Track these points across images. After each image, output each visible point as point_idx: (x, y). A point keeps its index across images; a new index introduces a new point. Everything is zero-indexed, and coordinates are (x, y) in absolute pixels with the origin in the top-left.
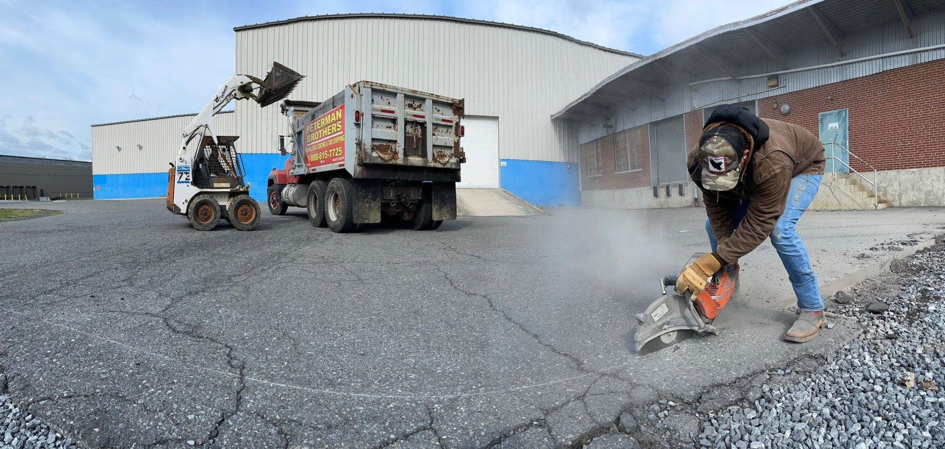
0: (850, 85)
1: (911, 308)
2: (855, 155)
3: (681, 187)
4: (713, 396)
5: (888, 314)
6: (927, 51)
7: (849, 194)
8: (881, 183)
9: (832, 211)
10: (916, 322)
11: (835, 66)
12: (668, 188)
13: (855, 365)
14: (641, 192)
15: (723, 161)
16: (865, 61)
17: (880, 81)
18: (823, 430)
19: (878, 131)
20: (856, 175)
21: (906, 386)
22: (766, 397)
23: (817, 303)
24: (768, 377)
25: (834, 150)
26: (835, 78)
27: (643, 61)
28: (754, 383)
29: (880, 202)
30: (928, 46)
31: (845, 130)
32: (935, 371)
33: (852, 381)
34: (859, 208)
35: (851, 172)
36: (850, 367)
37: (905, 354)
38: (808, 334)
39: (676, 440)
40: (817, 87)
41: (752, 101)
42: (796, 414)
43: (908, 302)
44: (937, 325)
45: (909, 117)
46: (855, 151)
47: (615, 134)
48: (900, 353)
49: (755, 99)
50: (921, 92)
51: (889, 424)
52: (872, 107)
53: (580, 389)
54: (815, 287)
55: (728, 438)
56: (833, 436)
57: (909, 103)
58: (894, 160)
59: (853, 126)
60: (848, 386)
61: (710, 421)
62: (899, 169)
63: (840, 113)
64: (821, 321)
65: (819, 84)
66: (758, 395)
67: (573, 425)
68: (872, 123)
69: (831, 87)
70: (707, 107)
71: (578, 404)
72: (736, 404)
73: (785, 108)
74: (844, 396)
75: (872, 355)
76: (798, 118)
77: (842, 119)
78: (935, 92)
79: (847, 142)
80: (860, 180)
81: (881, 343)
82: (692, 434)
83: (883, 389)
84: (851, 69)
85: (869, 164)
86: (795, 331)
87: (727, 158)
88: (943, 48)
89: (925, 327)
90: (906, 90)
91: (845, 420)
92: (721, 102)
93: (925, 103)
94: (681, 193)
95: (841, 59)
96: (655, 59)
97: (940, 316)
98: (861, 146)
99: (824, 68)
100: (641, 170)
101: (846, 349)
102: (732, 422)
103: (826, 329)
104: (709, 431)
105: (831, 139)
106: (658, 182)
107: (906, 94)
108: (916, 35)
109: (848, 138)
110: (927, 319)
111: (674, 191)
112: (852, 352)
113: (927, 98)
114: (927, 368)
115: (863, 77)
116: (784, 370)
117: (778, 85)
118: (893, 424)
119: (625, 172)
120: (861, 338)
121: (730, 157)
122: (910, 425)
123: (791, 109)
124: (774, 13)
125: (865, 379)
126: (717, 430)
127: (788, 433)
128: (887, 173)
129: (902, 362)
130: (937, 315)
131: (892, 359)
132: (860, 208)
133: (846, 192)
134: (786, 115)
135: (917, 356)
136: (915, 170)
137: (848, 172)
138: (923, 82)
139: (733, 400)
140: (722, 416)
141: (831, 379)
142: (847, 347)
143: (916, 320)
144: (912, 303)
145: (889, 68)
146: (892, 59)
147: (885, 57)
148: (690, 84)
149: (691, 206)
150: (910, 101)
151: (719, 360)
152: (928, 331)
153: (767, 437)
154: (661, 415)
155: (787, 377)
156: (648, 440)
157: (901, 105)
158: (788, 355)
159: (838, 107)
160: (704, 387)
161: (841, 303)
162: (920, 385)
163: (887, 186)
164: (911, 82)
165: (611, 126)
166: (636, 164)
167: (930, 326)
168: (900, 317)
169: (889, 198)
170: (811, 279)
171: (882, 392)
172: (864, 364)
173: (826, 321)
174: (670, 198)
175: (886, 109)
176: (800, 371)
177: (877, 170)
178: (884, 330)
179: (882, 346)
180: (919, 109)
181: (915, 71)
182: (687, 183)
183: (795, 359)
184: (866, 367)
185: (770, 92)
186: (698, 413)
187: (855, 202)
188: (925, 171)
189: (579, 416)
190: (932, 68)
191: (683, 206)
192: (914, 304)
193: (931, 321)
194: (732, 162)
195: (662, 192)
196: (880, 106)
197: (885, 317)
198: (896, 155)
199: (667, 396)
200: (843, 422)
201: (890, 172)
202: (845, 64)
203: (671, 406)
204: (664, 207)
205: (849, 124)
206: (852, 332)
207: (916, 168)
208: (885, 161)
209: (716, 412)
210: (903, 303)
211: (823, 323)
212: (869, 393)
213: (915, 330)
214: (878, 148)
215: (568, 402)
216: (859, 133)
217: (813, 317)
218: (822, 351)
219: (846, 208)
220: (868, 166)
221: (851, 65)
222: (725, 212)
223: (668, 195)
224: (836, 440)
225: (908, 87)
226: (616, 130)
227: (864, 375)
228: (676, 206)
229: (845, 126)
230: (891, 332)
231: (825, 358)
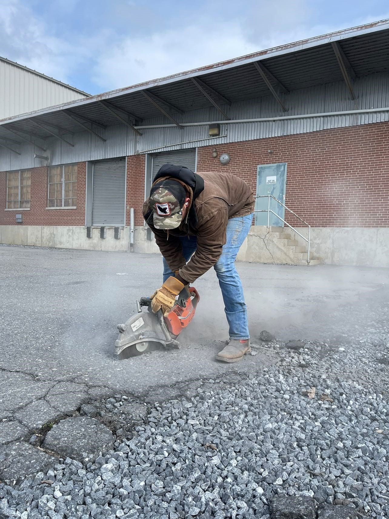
0: (290, 140)
1: (324, 348)
2: (291, 210)
3: (116, 230)
4: (158, 392)
5: (304, 351)
6: (367, 113)
7: (283, 248)
8: (315, 239)
9: (265, 264)
10: (326, 358)
11: (277, 120)
12: (102, 230)
13: (271, 381)
14: (73, 230)
15: (167, 207)
16: (306, 118)
17: (319, 139)
18: (242, 416)
19: (315, 187)
20: (291, 230)
21: (308, 396)
22: (200, 396)
23: (245, 332)
24: (202, 383)
25: (271, 203)
26: (277, 133)
27: (87, 99)
28: (190, 386)
29: (312, 258)
30: (369, 109)
31: (283, 184)
32: (333, 390)
33: (267, 391)
34: (291, 263)
35: (286, 226)
36: (266, 382)
37: (312, 378)
38: (235, 357)
39: (130, 419)
40: (257, 140)
41: (193, 148)
42: (223, 407)
43: (323, 343)
44: (342, 361)
45: (346, 177)
46: (291, 205)
47: (50, 168)
48: (308, 377)
49: (196, 146)
50: (359, 152)
51: (291, 416)
52: (311, 164)
53: (40, 393)
54: (244, 318)
55: (170, 419)
56: (249, 419)
57: (346, 163)
58: (329, 218)
59: (290, 180)
60: (264, 394)
61: (156, 408)
62: (334, 226)
63: (278, 167)
64: (246, 349)
65: (260, 137)
66: (194, 394)
67: (40, 415)
68: (309, 179)
69: (272, 141)
70: (151, 152)
71: (41, 402)
72: (176, 398)
73: (225, 157)
74: (260, 399)
75: (286, 377)
76: (237, 168)
77: (280, 173)
78: (373, 154)
79: (284, 196)
80: (295, 235)
81: (294, 369)
82: (141, 415)
83: (290, 398)
84: (292, 125)
85: (304, 220)
86: (225, 354)
87: (170, 204)
88: (387, 111)
89: (333, 362)
90: (345, 149)
91: (259, 412)
92: (165, 148)
93: (362, 164)
94: (116, 237)
95: (283, 114)
96: (100, 99)
97: (347, 355)
98: (298, 201)
99: (265, 121)
100: (75, 208)
101: (264, 371)
102: (173, 409)
103: (250, 356)
104: (154, 413)
105: (268, 192)
106: (92, 223)
107: (345, 154)
108: (358, 97)
109: (285, 192)
110: (335, 356)
111: (109, 234)
112: (269, 372)
113: (365, 159)
114: (328, 387)
115: (304, 134)
116: (215, 380)
117: (219, 135)
118: (294, 416)
119: (58, 208)
120: (278, 364)
121: (173, 204)
122: (306, 418)
123: (231, 159)
124: (220, 65)
125: (278, 390)
126: (161, 414)
127: (216, 417)
128: (321, 230)
129: (308, 382)
130: (345, 354)
131: (301, 381)
132: (293, 263)
133: (280, 247)
134: (225, 164)
135: (321, 381)
137: (283, 226)
138: (362, 143)
139: (174, 395)
140: (165, 405)
141: (251, 389)
142: (266, 369)
143: (326, 357)
144: (326, 344)
146: (333, 118)
147: (327, 116)
148: (136, 128)
149: (126, 252)
150: (348, 160)
151: (162, 370)
152: (334, 365)
153: (201, 418)
154: (117, 405)
155: (216, 385)
156: (107, 421)
157: (339, 164)
158: (218, 370)
159: (277, 161)
160: (151, 387)
161: (265, 341)
162: (320, 397)
163: (321, 243)
164: (350, 142)
165: (46, 158)
166: (70, 201)
167: (337, 361)
168: (313, 353)
169: (322, 255)
170: (242, 310)
171: (289, 400)
172: (278, 382)
173: (250, 350)
174: (104, 240)
175: (324, 167)
176: (227, 382)
177: (311, 226)
178: (298, 361)
179: (294, 372)
180: (356, 169)
181: (355, 132)
182: (123, 227)
183: (223, 374)
184: (279, 384)
185: (210, 141)
186: (146, 403)
187: (288, 256)
188: (359, 231)
189: (44, 409)
190: (371, 130)
191: (117, 250)
192: (327, 345)
193: (339, 357)
194: (175, 207)
195: (96, 233)
196: (318, 163)
197: (300, 352)
198: (332, 213)
199: (121, 392)
200: (257, 413)
201: (324, 229)
202: (287, 120)
203: (124, 399)
204: (97, 249)
205: (287, 178)
206: (271, 359)
207: (350, 227)
208: (320, 218)
209: (160, 403)
210: (318, 344)
211: (248, 351)
212: (280, 400)
213: (324, 363)
214: (314, 205)
215: (32, 402)
216: (296, 188)
217: (240, 344)
218: (245, 370)
219: (278, 262)
220: (303, 222)
221: (292, 121)
222: (174, 250)
223: (102, 236)
224: (251, 423)
225: (347, 147)
226: (51, 162)
227: (277, 388)
228: (110, 249)
229: (283, 180)
230: (303, 362)
231: (248, 375)
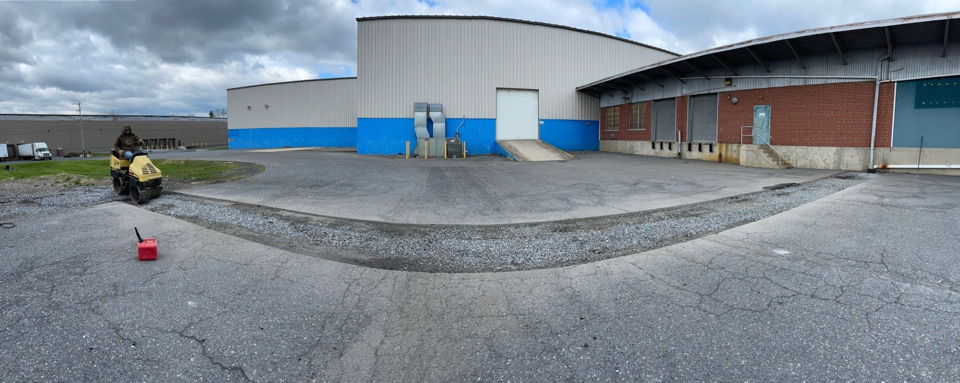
0: (772, 91)
3: (670, 144)
6: (812, 78)
8: (787, 152)
11: (764, 78)
12: (662, 144)
14: (644, 144)
16: (781, 78)
17: (788, 91)
19: (787, 121)
20: (773, 147)
25: (759, 131)
26: (765, 86)
30: (812, 76)
31: (769, 119)
34: (770, 167)
35: (770, 145)
41: (716, 93)
47: (630, 104)
49: (718, 92)
50: (809, 102)
52: (784, 107)
58: (794, 140)
59: (773, 116)
62: (797, 145)
63: (766, 107)
65: (755, 88)
68: (783, 116)
69: (762, 90)
70: (691, 94)
73: (735, 100)
76: (742, 107)
77: (767, 111)
78: (815, 103)
79: (770, 126)
80: (776, 151)
84: (773, 82)
88: (820, 78)
90: (801, 99)
92: (699, 92)
93: (810, 108)
94: (670, 148)
95: (768, 74)
98: (777, 129)
99: (758, 78)
100: (645, 129)
105: (761, 123)
106: (656, 139)
107: (801, 102)
108: (807, 67)
109: (770, 123)
111: (666, 146)
113: (812, 105)
115: (780, 87)
117: (731, 85)
119: (635, 130)
123: (738, 101)
124: (726, 47)
133: (765, 158)
134: (735, 104)
136: (805, 147)
138: (809, 96)
145: (792, 84)
147: (792, 78)
148: (682, 79)
149: (676, 158)
150: (803, 106)
157: (799, 107)
159: (765, 103)
163: (790, 155)
164: (804, 95)
165: (628, 99)
166: (643, 125)
169: (790, 162)
174: (663, 150)
175: (791, 109)
180: (807, 111)
181: (806, 89)
182: (674, 142)
185: (726, 88)
187: (769, 163)
188: (810, 148)
191: (670, 156)
195: (658, 146)
196: (788, 106)
198: (796, 137)
201: (792, 147)
202: (770, 78)
204: (658, 156)
205: (771, 115)
208: (790, 140)
214: (786, 132)
216: (776, 122)
221: (773, 79)
223: (661, 148)
225: (802, 97)
226: (631, 100)
228: (666, 156)
229: (769, 116)
